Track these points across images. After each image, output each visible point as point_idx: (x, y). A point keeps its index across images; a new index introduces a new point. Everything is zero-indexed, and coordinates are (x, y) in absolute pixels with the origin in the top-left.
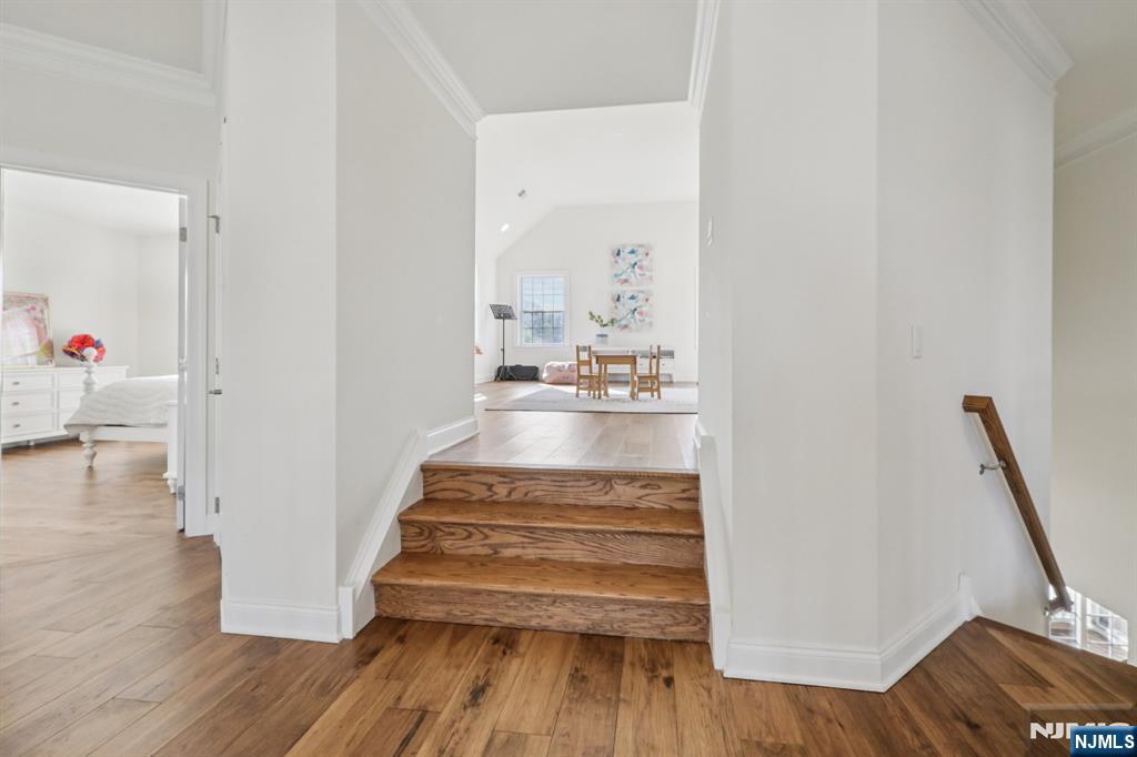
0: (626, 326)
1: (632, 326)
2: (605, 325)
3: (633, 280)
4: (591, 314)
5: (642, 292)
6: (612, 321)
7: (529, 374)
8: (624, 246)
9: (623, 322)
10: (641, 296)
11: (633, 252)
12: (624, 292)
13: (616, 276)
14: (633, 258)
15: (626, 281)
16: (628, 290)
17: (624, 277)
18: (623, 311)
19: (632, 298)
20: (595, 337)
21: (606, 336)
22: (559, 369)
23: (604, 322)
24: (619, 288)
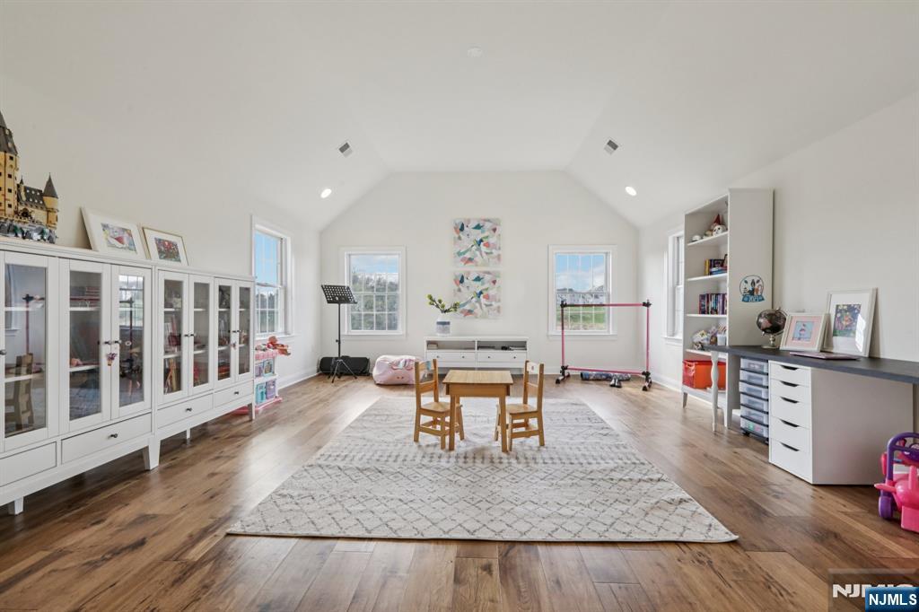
0: (470, 312)
1: (478, 311)
2: (445, 311)
3: (478, 259)
4: (431, 298)
5: (489, 273)
6: (456, 306)
7: (358, 368)
8: (469, 221)
9: (468, 307)
10: (488, 277)
11: (478, 227)
12: (469, 273)
13: (459, 254)
14: (478, 235)
15: (470, 260)
16: (474, 270)
17: (468, 255)
18: (466, 294)
19: (478, 279)
20: (435, 326)
21: (448, 323)
22: (393, 366)
23: (446, 308)
24: (462, 269)
